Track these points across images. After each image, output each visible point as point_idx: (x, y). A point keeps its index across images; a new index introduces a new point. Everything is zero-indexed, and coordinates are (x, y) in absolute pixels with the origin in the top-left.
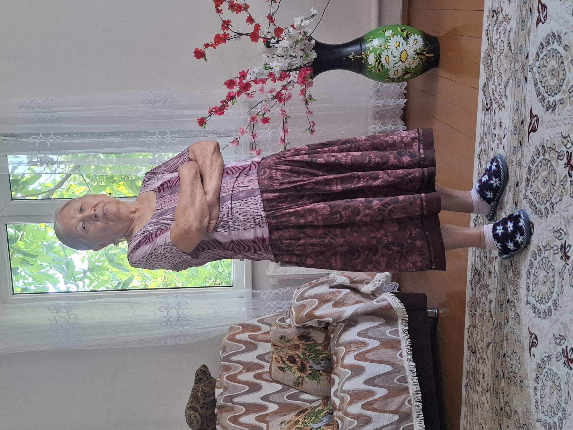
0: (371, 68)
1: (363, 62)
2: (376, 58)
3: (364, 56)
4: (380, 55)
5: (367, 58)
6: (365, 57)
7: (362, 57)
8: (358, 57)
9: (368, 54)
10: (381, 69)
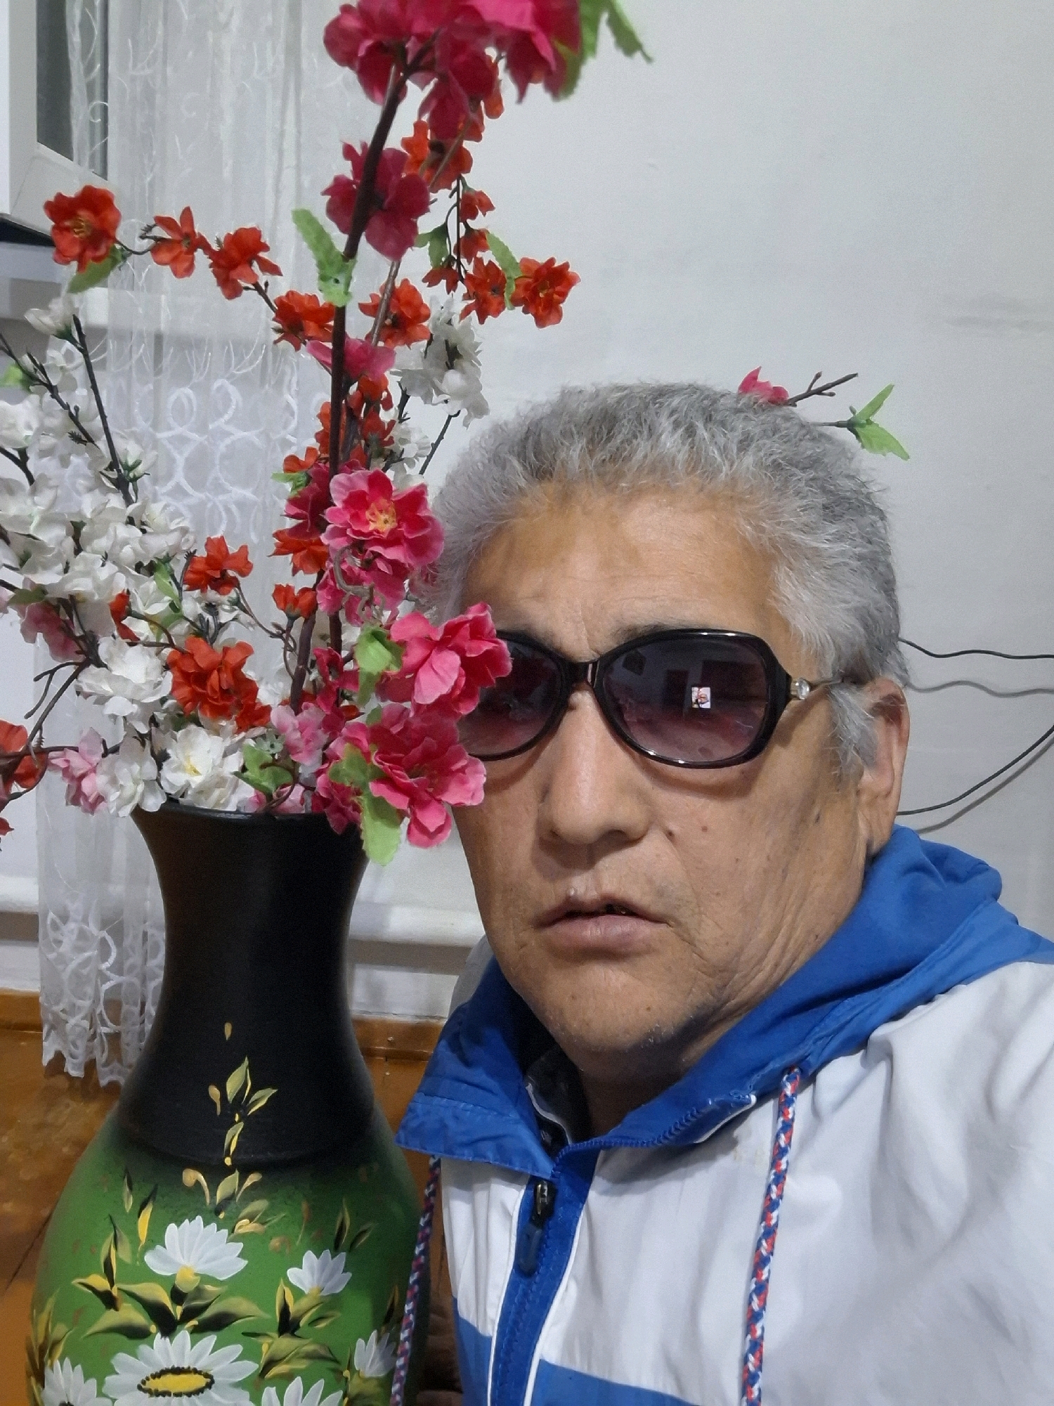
0: (134, 1233)
1: (191, 1176)
2: (199, 1292)
3: (228, 1185)
4: (219, 1323)
5: (213, 1214)
6: (220, 1195)
7: (229, 1171)
8: (232, 1138)
9: (244, 1226)
10: (111, 1318)
